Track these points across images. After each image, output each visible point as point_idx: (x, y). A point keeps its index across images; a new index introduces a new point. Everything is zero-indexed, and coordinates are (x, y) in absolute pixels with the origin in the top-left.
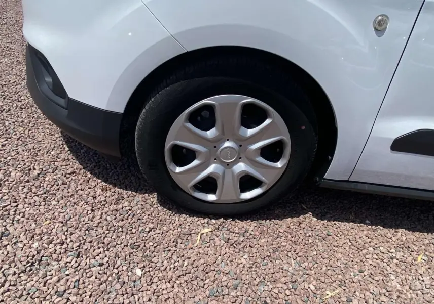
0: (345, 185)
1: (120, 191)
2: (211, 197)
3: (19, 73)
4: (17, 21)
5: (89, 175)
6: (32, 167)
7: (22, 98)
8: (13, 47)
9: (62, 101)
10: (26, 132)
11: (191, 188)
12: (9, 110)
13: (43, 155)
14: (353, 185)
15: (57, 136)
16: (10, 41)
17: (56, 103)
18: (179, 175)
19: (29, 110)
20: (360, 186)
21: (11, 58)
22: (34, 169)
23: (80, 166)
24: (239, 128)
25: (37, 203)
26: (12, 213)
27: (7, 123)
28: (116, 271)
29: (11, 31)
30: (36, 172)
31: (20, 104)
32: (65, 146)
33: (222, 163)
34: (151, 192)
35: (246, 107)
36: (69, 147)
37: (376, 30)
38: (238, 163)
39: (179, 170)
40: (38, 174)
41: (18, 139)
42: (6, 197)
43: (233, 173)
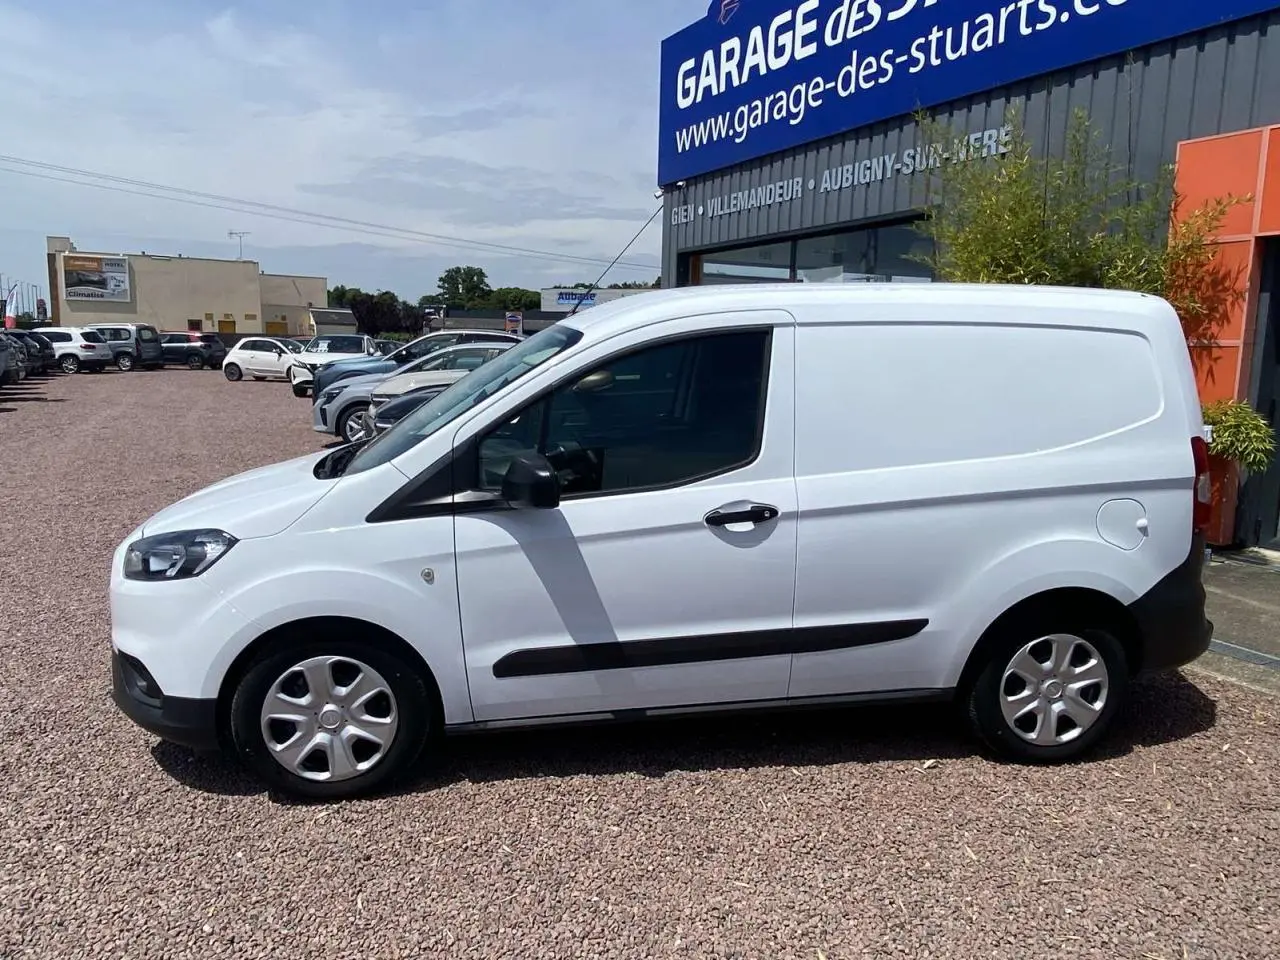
0: (472, 727)
1: (224, 797)
2: (323, 776)
3: (83, 693)
4: (63, 611)
5: (188, 789)
6: (119, 792)
7: (95, 723)
8: (65, 657)
9: (157, 702)
10: (107, 761)
11: (298, 767)
12: (80, 741)
13: (130, 780)
14: (482, 726)
15: (146, 757)
16: (57, 648)
17: (151, 706)
18: (282, 754)
19: (107, 736)
20: (491, 725)
21: (67, 673)
22: (123, 795)
23: (177, 783)
24: (333, 688)
25: (130, 823)
26: (104, 834)
27: (80, 756)
28: (215, 857)
29: (57, 631)
30: (125, 797)
31: (93, 731)
32: (158, 766)
33: (327, 731)
34: (259, 791)
35: (336, 666)
36: (162, 766)
37: (426, 580)
38: (344, 727)
39: (279, 747)
40: (128, 798)
41: (98, 770)
42: (96, 822)
43: (341, 739)
